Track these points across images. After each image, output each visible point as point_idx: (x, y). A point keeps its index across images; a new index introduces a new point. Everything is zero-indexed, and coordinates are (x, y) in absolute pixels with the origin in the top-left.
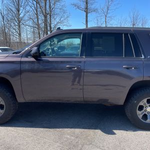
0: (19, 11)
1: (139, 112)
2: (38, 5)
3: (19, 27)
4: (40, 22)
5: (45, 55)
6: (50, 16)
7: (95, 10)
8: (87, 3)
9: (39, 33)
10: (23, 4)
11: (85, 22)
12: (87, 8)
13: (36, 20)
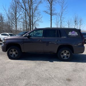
0: (16, 14)
1: (61, 55)
2: (26, 12)
3: (16, 22)
4: (27, 20)
5: (31, 37)
6: (32, 17)
7: (56, 14)
8: (51, 11)
9: (26, 26)
10: (18, 11)
11: (50, 20)
12: (51, 13)
13: (25, 19)
